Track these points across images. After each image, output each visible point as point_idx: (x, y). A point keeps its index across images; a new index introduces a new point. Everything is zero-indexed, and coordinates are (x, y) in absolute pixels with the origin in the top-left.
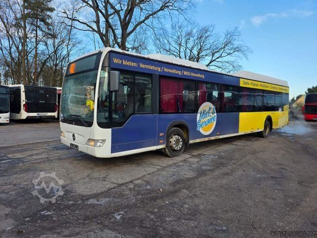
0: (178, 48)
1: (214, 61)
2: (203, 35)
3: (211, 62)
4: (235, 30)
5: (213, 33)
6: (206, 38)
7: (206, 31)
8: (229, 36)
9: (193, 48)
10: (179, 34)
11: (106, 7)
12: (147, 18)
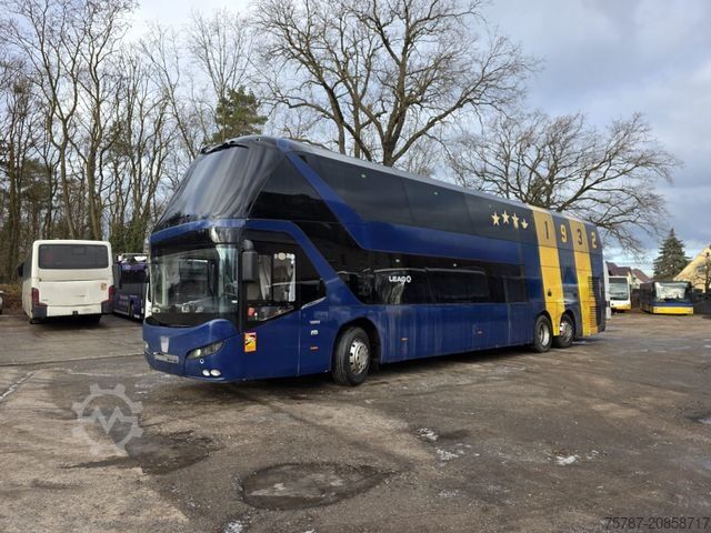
0: (503, 168)
1: (588, 188)
2: (559, 136)
3: (582, 191)
4: (636, 120)
5: (581, 131)
6: (567, 140)
7: (566, 127)
8: (622, 133)
9: (535, 165)
10: (504, 139)
11: (355, 113)
12: (431, 124)
